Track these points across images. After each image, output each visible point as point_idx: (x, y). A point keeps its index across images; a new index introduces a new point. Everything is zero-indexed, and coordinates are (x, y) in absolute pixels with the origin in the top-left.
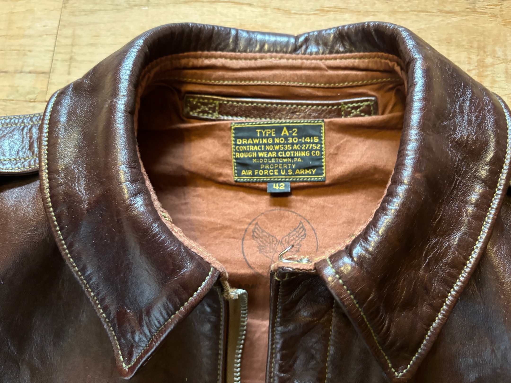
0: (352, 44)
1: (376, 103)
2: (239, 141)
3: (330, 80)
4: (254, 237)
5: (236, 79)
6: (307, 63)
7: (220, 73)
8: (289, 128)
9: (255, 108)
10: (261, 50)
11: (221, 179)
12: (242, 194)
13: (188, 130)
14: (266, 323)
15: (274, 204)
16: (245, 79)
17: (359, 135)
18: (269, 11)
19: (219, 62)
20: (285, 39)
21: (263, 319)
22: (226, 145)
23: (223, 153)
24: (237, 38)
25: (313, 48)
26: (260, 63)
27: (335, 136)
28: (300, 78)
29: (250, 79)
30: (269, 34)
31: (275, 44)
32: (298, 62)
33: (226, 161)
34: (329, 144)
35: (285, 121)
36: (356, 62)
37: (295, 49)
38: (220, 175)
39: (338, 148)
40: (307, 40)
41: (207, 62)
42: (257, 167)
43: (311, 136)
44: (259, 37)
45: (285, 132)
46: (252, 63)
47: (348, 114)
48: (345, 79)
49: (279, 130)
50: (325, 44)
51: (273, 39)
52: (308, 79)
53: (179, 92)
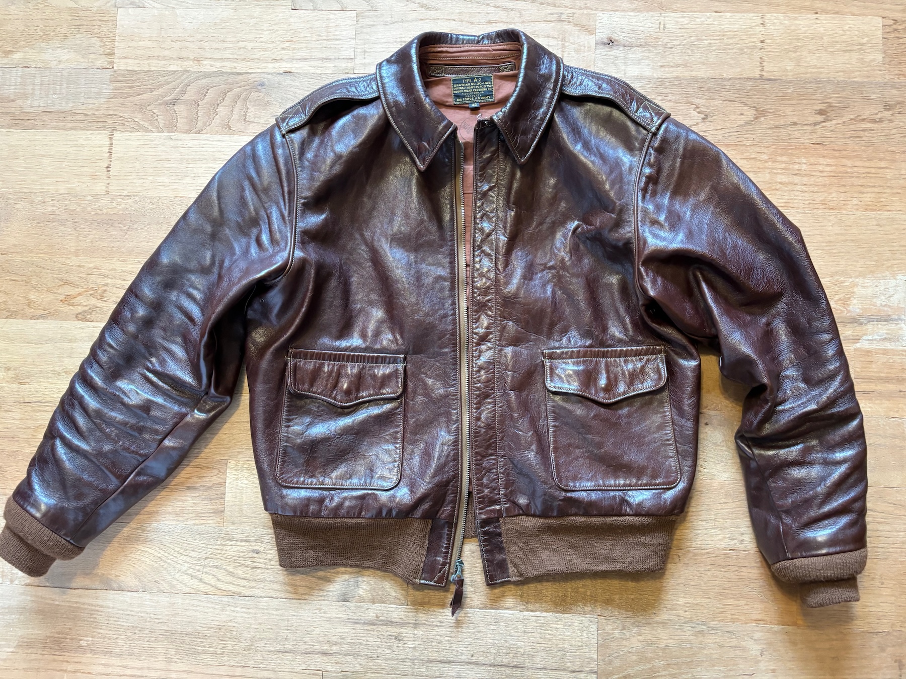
0: (503, 39)
1: (515, 65)
2: (455, 86)
3: (494, 56)
4: (464, 128)
5: (452, 57)
6: (484, 48)
7: (445, 54)
8: (477, 78)
9: (462, 70)
10: (463, 43)
11: (448, 104)
12: (457, 111)
13: (430, 82)
14: (472, 167)
15: (472, 114)
16: (456, 57)
17: (508, 80)
18: (464, 23)
19: (444, 49)
20: (473, 38)
21: (470, 165)
22: (449, 88)
23: (448, 91)
24: (451, 37)
25: (486, 42)
26: (463, 49)
27: (498, 81)
28: (481, 56)
29: (459, 57)
30: (466, 35)
31: (469, 40)
32: (479, 48)
33: (449, 95)
34: (495, 85)
35: (475, 75)
36: (505, 47)
37: (478, 42)
38: (447, 102)
39: (499, 86)
40: (483, 38)
41: (439, 49)
42: (464, 97)
43: (487, 81)
44: (461, 37)
45: (476, 80)
46: (459, 49)
47: (503, 71)
48: (501, 55)
49: (473, 79)
50: (491, 39)
51: (468, 38)
52: (484, 55)
53: (426, 64)
